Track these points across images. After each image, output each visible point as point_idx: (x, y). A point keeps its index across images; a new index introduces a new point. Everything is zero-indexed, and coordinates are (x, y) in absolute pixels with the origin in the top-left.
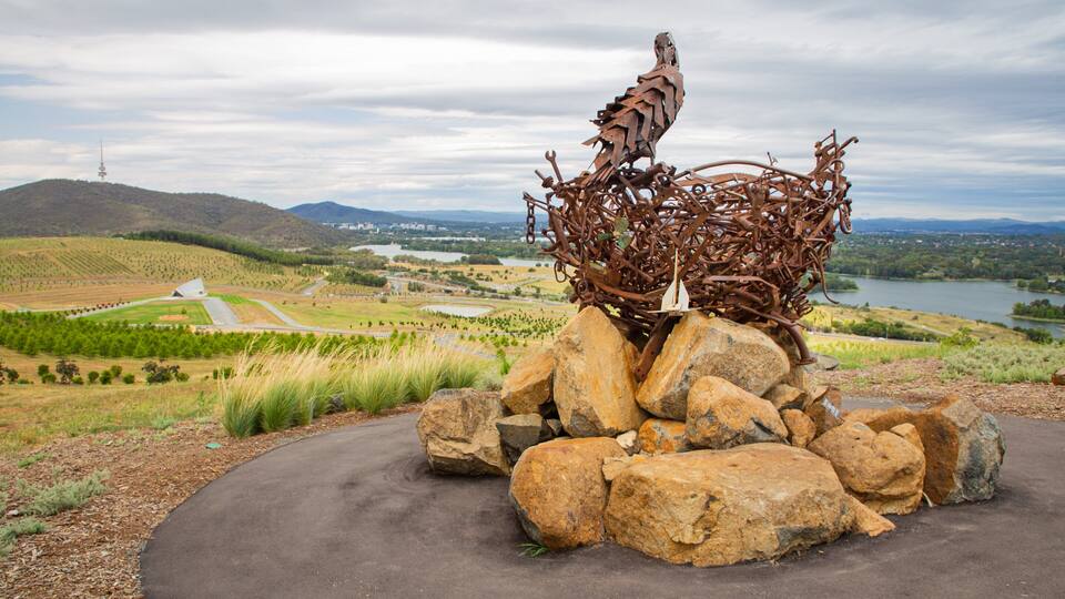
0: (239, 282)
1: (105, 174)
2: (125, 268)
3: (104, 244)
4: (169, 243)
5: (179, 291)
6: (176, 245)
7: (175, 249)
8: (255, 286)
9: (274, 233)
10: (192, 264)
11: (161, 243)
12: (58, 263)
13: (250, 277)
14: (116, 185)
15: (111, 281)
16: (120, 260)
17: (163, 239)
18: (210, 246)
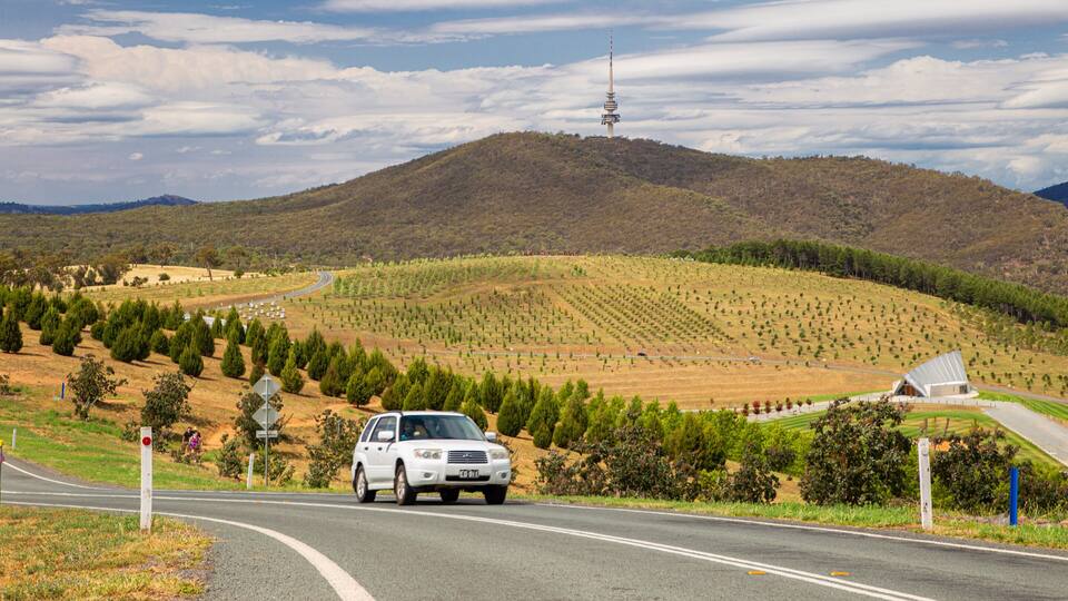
0: (986, 372)
1: (616, 118)
2: (711, 328)
3: (660, 270)
4: (798, 273)
5: (912, 382)
6: (814, 277)
7: (815, 286)
8: (1029, 385)
9: (1012, 255)
10: (862, 323)
11: (780, 271)
12: (571, 310)
13: (1007, 360)
14: (639, 142)
15: (685, 357)
16: (701, 310)
17: (782, 262)
18: (895, 281)
